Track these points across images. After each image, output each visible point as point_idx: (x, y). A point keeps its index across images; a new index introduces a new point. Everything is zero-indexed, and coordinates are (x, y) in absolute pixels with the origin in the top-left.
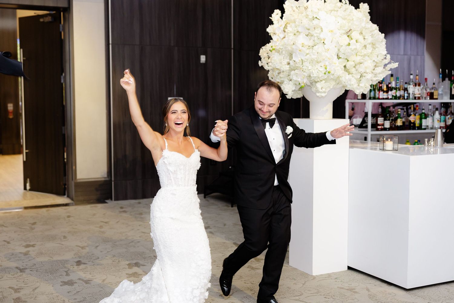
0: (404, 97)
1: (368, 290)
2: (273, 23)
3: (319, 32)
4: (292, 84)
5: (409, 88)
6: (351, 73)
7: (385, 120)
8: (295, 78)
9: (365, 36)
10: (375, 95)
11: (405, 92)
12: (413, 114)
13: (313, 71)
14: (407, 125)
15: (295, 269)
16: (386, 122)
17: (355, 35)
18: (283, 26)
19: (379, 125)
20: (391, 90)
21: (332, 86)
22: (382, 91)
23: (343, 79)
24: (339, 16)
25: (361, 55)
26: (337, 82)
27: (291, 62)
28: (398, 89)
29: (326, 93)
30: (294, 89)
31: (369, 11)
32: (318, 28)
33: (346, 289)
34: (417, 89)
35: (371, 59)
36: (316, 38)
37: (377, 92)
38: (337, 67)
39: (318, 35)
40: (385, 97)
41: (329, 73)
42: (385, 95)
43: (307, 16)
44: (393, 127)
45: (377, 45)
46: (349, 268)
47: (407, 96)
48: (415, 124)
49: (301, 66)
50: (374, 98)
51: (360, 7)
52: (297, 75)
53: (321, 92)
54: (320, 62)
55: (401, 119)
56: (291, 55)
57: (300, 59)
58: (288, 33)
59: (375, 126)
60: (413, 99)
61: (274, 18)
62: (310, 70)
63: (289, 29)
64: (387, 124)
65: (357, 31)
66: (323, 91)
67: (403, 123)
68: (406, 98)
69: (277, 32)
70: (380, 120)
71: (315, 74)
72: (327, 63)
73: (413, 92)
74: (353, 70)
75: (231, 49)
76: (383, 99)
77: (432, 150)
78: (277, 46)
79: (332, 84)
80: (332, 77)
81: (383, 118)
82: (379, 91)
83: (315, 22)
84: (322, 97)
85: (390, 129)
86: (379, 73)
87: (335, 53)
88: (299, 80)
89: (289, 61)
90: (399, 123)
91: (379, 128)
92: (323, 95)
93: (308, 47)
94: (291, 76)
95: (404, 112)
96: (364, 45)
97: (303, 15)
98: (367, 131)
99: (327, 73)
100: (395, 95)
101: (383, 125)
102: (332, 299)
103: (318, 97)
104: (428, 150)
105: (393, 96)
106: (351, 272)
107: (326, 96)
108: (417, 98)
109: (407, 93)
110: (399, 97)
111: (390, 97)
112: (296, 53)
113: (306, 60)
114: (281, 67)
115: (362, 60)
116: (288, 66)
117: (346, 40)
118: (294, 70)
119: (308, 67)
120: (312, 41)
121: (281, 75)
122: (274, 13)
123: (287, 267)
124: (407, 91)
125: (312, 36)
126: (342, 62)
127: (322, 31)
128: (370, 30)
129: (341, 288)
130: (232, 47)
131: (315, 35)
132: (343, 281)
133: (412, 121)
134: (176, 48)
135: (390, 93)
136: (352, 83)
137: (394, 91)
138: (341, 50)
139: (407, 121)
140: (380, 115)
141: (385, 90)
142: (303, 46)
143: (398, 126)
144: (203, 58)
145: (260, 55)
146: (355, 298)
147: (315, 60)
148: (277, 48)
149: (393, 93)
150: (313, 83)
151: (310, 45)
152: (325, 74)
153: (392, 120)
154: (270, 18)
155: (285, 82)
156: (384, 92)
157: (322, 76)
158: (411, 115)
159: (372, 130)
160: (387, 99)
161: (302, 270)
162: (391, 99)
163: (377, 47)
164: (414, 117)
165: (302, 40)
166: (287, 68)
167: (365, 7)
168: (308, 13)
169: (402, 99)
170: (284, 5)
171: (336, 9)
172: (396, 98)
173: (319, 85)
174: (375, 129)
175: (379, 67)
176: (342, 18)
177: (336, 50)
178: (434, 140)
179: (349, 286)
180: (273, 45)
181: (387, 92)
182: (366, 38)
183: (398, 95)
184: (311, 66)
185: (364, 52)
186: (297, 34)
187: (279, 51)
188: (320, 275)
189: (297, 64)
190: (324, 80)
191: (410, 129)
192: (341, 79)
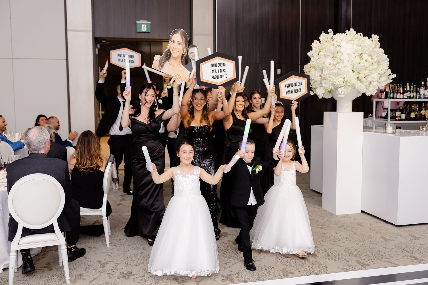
0: (416, 97)
1: (371, 225)
2: (313, 49)
3: (340, 55)
4: (323, 89)
5: (421, 90)
6: (363, 81)
7: (402, 113)
8: (324, 85)
9: (372, 57)
10: (394, 96)
11: (417, 93)
12: (424, 109)
13: (336, 81)
14: (419, 117)
15: (326, 211)
16: (402, 114)
17: (365, 56)
18: (318, 51)
19: (397, 117)
20: (406, 92)
21: (349, 90)
22: (399, 93)
23: (356, 86)
24: (355, 44)
25: (370, 69)
26: (353, 88)
27: (322, 75)
28: (412, 92)
29: (345, 95)
30: (324, 92)
31: (379, 39)
32: (339, 52)
33: (356, 224)
34: (427, 91)
35: (377, 72)
36: (338, 59)
37: (395, 94)
38: (352, 78)
39: (340, 57)
40: (401, 97)
41: (346, 82)
42: (402, 96)
43: (333, 45)
44: (408, 118)
45: (381, 63)
46: (362, 212)
47: (419, 97)
48: (426, 116)
49: (328, 78)
50: (393, 98)
51: (372, 37)
52: (325, 83)
53: (342, 95)
54: (340, 75)
55: (414, 113)
56: (322, 71)
57: (327, 73)
58: (320, 56)
59: (393, 118)
60: (423, 99)
61: (314, 46)
62: (334, 80)
63: (322, 53)
64: (403, 116)
65: (367, 54)
66: (342, 94)
67: (416, 115)
68: (418, 98)
69: (314, 55)
70: (398, 113)
71: (337, 83)
72: (345, 75)
73: (424, 94)
74: (364, 80)
75: (299, 64)
76: (400, 98)
77: (425, 134)
78: (313, 64)
79: (350, 89)
80: (349, 84)
81: (400, 112)
82: (397, 93)
83: (338, 49)
84: (342, 97)
85: (405, 120)
86: (383, 82)
87: (350, 69)
88: (327, 86)
89: (320, 74)
90: (413, 115)
91: (397, 119)
92: (342, 96)
93: (333, 65)
94: (322, 84)
95: (417, 108)
96: (371, 63)
97: (331, 44)
98: (387, 121)
99: (345, 82)
100: (409, 96)
101: (400, 117)
102: (344, 229)
103: (339, 97)
104: (422, 133)
105: (407, 96)
106: (363, 214)
107: (344, 97)
108: (427, 98)
109: (419, 94)
110: (412, 97)
111: (405, 97)
112: (325, 69)
113: (331, 74)
114: (315, 78)
115: (370, 73)
116: (320, 77)
117: (358, 60)
118: (324, 80)
119: (332, 78)
120: (336, 61)
121: (316, 83)
122: (314, 43)
123: (321, 209)
124: (419, 93)
125: (336, 57)
126: (356, 75)
127: (342, 54)
128: (378, 53)
129: (352, 223)
130: (300, 63)
131: (338, 57)
132: (356, 219)
133: (423, 115)
134: (261, 65)
135: (405, 94)
136: (362, 88)
137: (409, 93)
138: (355, 66)
139: (419, 114)
140: (398, 110)
141: (402, 92)
142: (330, 65)
143: (412, 117)
144: (279, 71)
145: (304, 70)
146: (360, 229)
147: (337, 73)
148: (314, 65)
149: (408, 95)
150: (336, 88)
151: (334, 63)
152: (344, 82)
153: (407, 113)
154: (311, 46)
155: (318, 88)
156: (401, 94)
157: (342, 84)
158: (422, 110)
159: (391, 121)
160: (404, 98)
161: (330, 212)
162: (406, 99)
163: (381, 64)
164: (425, 111)
165: (329, 60)
166: (319, 78)
167: (375, 37)
168: (334, 43)
169: (415, 99)
170: (320, 37)
171: (354, 39)
172: (410, 98)
173: (340, 90)
174: (394, 120)
175: (383, 78)
176: (357, 45)
177: (352, 66)
178: (426, 127)
179: (358, 222)
180: (311, 64)
181: (403, 93)
182: (373, 58)
183: (412, 95)
184: (335, 78)
185: (372, 67)
186: (327, 56)
187: (315, 67)
188: (341, 215)
189: (325, 76)
190: (343, 86)
191: (421, 120)
192: (355, 85)
